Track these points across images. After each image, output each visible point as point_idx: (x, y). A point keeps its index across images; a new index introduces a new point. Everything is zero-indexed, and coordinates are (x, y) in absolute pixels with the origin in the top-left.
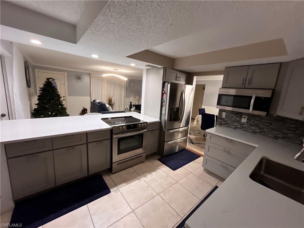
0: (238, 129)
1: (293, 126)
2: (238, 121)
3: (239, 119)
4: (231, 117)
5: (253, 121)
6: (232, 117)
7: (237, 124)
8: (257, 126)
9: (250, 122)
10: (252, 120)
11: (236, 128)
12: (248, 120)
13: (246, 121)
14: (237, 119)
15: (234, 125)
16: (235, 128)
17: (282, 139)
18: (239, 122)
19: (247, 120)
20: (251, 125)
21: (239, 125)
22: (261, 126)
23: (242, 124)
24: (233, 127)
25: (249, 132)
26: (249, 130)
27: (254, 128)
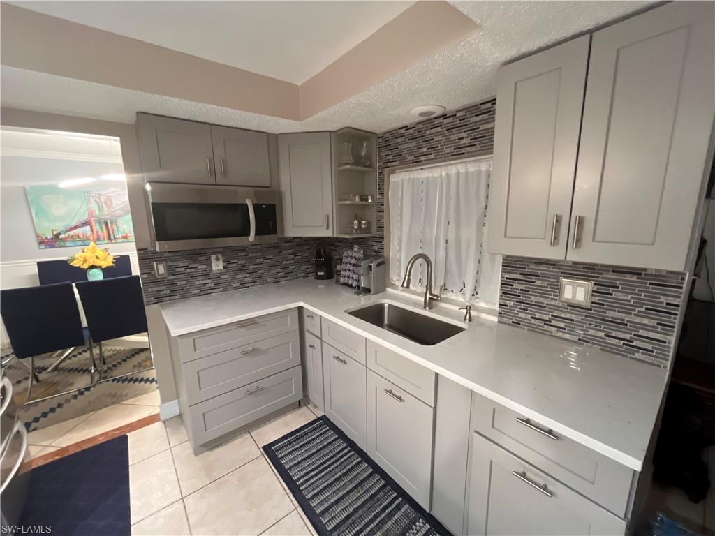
0: (210, 291)
1: (291, 251)
2: (205, 273)
3: (204, 267)
4: (183, 269)
5: (236, 261)
6: (186, 267)
7: (205, 282)
8: (244, 269)
9: (230, 266)
10: (232, 261)
11: (205, 292)
12: (225, 264)
13: (222, 268)
14: (199, 267)
15: (198, 287)
16: (202, 293)
17: (284, 279)
18: (207, 274)
19: (223, 262)
20: (235, 271)
21: (209, 281)
22: (251, 267)
23: (215, 277)
24: (197, 291)
25: (236, 288)
26: (234, 285)
27: (241, 276)
